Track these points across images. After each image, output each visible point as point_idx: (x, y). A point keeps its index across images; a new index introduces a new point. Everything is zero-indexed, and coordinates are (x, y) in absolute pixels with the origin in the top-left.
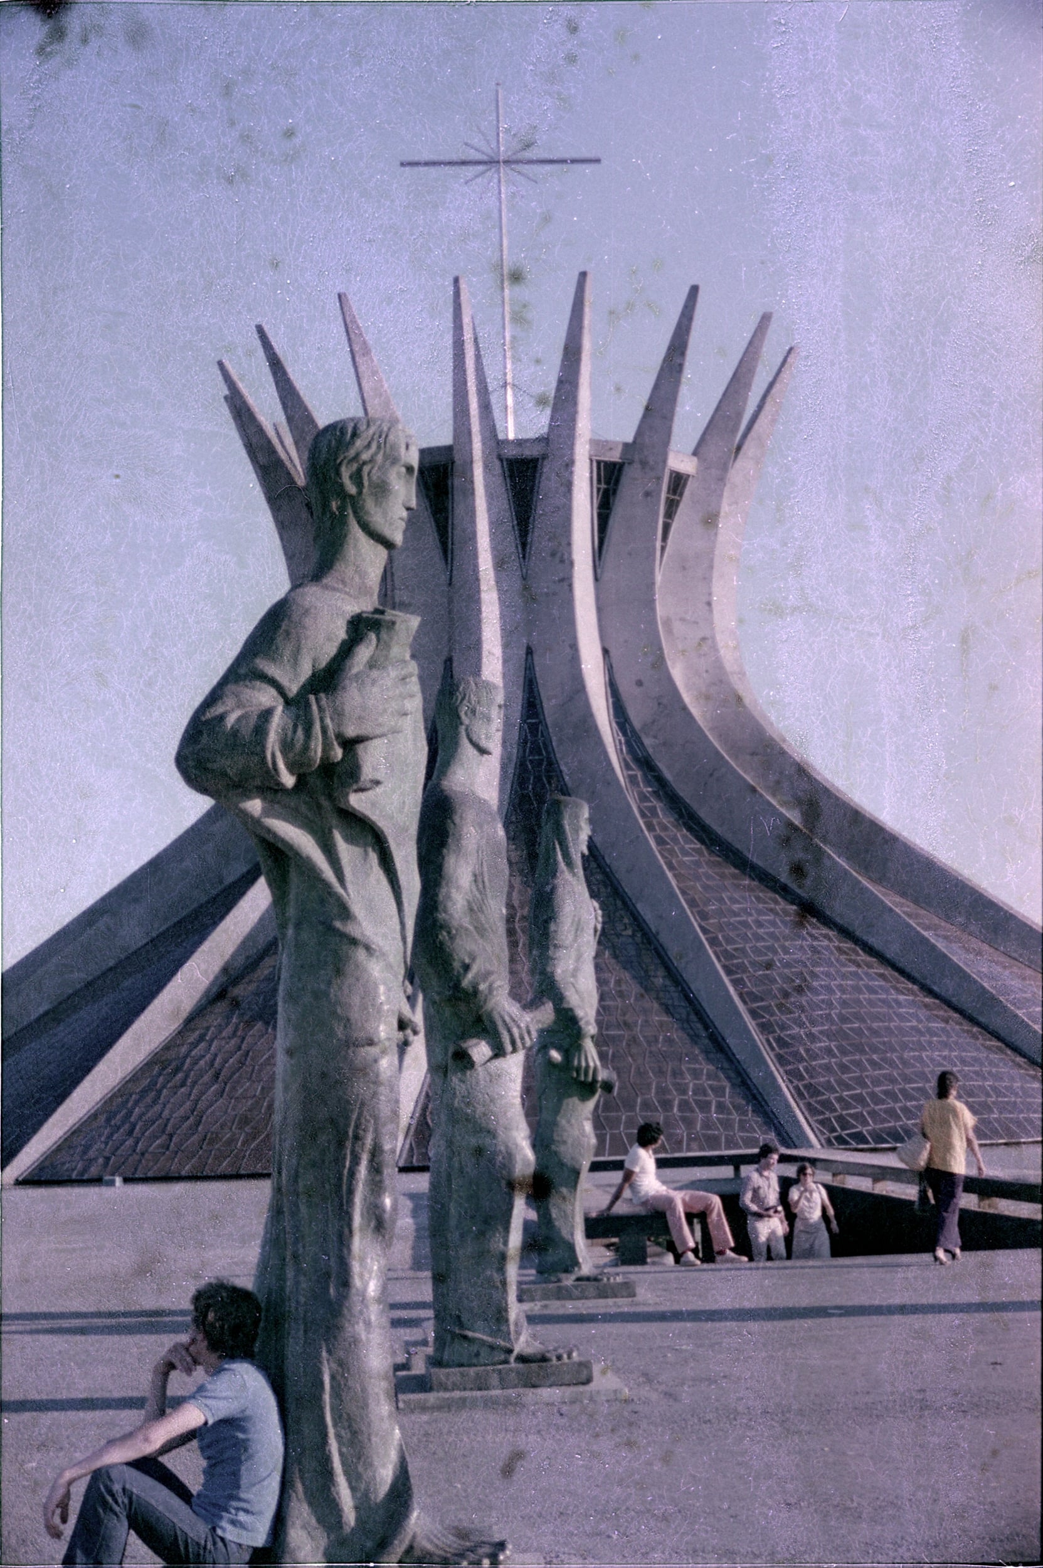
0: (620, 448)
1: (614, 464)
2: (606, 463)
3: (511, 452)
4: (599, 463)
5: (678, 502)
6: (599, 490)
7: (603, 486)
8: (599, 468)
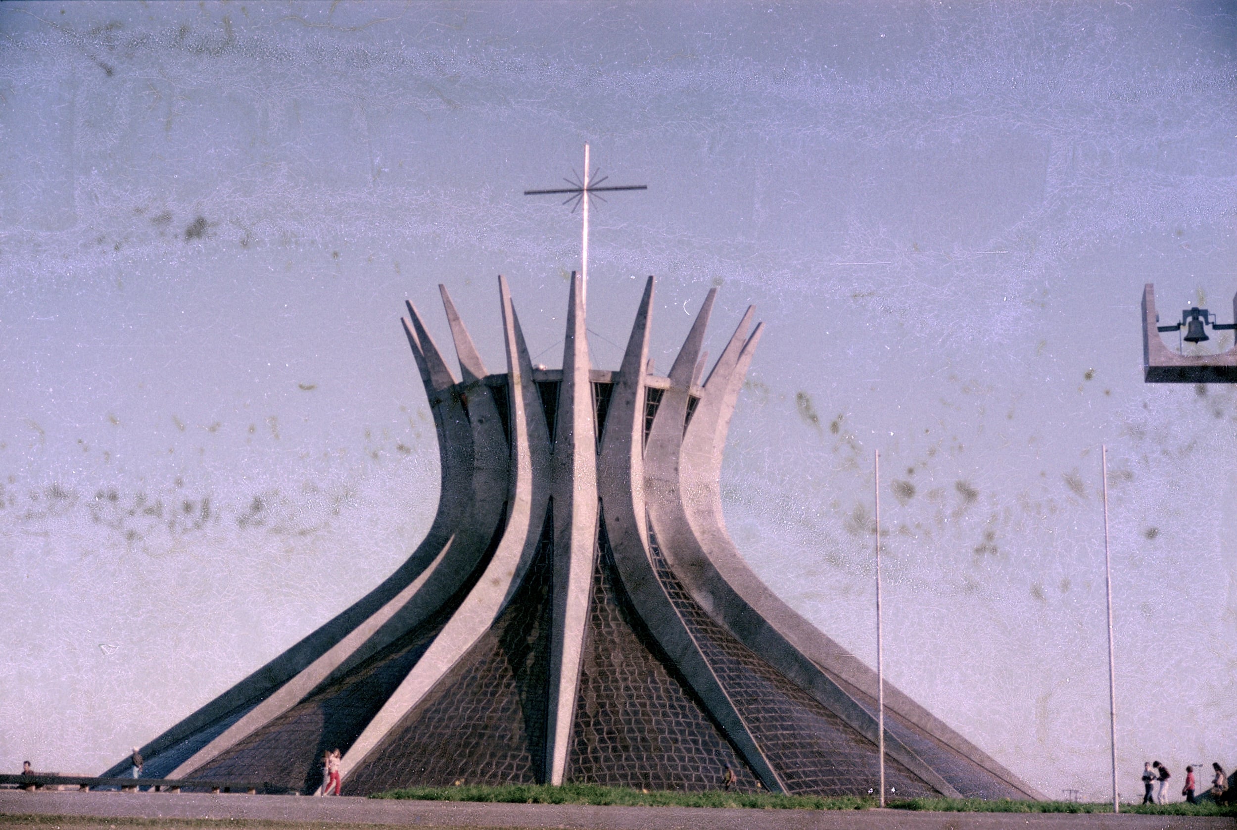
0: (610, 375)
1: (607, 384)
2: (602, 384)
3: (540, 378)
4: (596, 384)
5: (657, 407)
6: (597, 401)
7: (600, 398)
8: (596, 388)
